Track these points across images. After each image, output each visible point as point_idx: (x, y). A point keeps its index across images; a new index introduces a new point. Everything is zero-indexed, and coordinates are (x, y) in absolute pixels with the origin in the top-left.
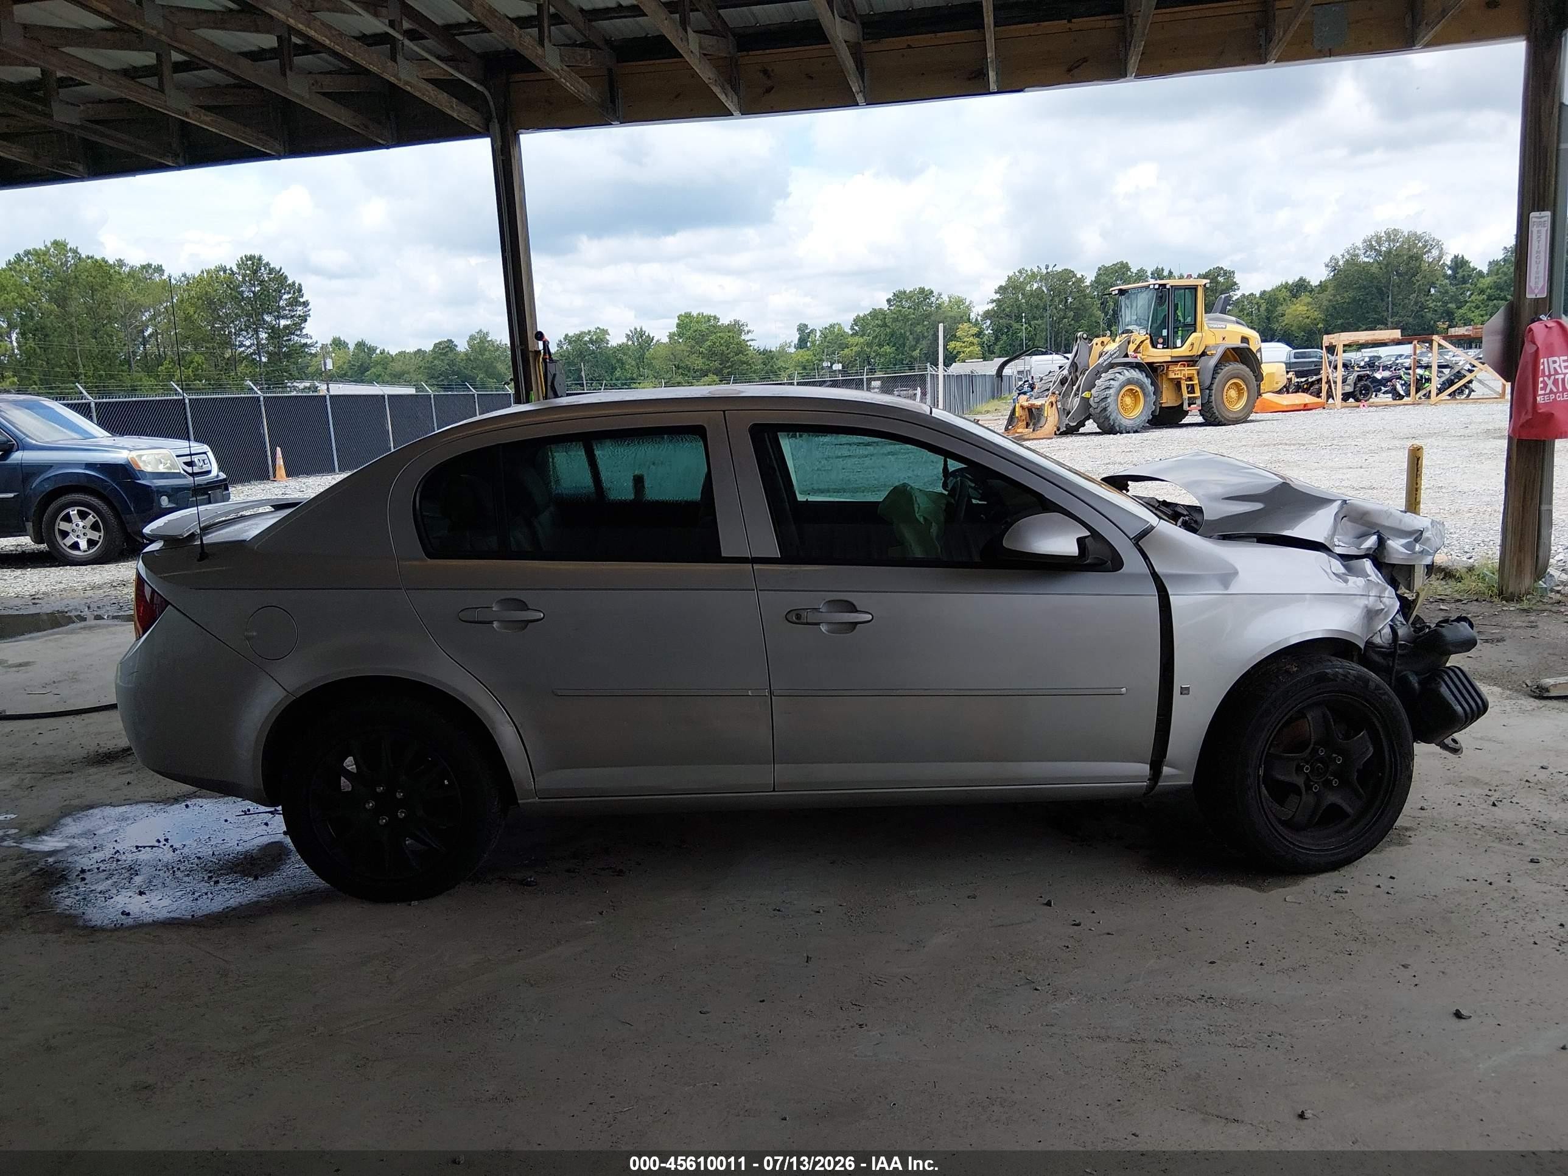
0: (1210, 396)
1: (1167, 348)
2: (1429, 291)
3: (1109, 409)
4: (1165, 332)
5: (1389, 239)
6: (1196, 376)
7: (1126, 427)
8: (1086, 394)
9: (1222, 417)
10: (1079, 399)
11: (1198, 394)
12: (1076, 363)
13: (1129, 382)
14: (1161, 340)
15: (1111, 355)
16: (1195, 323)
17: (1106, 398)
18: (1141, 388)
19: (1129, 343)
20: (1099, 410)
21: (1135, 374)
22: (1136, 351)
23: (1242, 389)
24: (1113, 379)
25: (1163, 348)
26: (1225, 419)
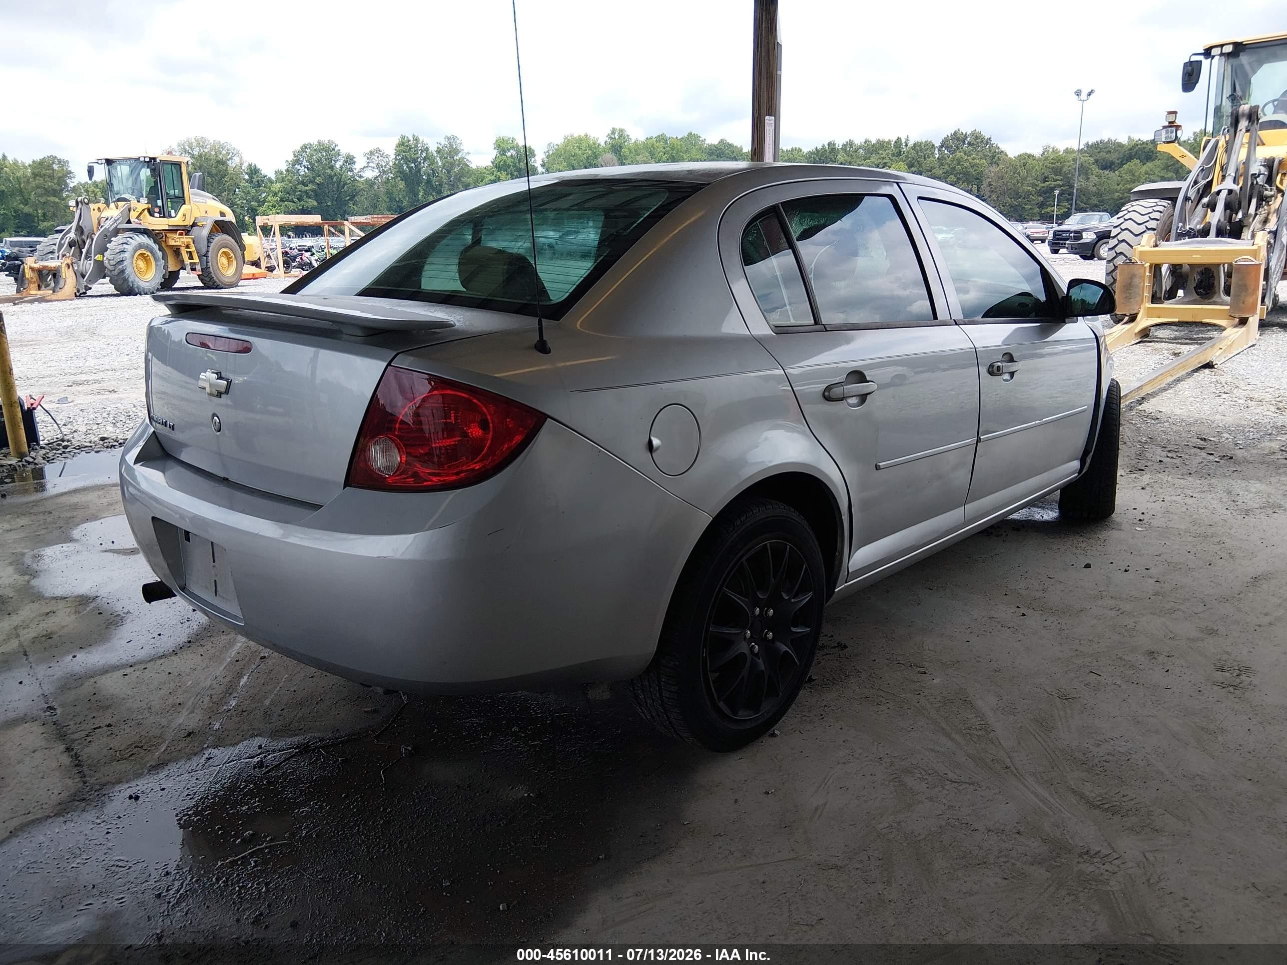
0: (207, 262)
1: (164, 217)
2: (235, 191)
3: (127, 272)
4: (159, 203)
5: (199, 145)
6: (192, 243)
7: (144, 289)
8: (99, 257)
9: (220, 281)
10: (92, 262)
11: (196, 260)
12: (81, 227)
13: (141, 246)
14: (157, 210)
15: (116, 221)
16: (184, 197)
17: (122, 261)
18: (151, 253)
19: (130, 210)
20: (116, 272)
21: (144, 239)
22: (138, 218)
23: (231, 258)
24: (126, 243)
25: (160, 217)
26: (222, 283)
